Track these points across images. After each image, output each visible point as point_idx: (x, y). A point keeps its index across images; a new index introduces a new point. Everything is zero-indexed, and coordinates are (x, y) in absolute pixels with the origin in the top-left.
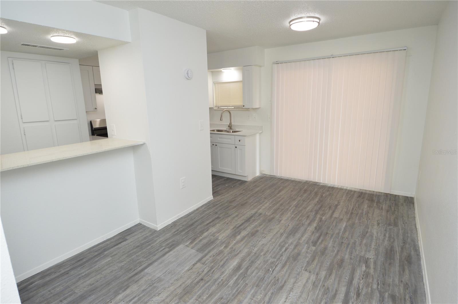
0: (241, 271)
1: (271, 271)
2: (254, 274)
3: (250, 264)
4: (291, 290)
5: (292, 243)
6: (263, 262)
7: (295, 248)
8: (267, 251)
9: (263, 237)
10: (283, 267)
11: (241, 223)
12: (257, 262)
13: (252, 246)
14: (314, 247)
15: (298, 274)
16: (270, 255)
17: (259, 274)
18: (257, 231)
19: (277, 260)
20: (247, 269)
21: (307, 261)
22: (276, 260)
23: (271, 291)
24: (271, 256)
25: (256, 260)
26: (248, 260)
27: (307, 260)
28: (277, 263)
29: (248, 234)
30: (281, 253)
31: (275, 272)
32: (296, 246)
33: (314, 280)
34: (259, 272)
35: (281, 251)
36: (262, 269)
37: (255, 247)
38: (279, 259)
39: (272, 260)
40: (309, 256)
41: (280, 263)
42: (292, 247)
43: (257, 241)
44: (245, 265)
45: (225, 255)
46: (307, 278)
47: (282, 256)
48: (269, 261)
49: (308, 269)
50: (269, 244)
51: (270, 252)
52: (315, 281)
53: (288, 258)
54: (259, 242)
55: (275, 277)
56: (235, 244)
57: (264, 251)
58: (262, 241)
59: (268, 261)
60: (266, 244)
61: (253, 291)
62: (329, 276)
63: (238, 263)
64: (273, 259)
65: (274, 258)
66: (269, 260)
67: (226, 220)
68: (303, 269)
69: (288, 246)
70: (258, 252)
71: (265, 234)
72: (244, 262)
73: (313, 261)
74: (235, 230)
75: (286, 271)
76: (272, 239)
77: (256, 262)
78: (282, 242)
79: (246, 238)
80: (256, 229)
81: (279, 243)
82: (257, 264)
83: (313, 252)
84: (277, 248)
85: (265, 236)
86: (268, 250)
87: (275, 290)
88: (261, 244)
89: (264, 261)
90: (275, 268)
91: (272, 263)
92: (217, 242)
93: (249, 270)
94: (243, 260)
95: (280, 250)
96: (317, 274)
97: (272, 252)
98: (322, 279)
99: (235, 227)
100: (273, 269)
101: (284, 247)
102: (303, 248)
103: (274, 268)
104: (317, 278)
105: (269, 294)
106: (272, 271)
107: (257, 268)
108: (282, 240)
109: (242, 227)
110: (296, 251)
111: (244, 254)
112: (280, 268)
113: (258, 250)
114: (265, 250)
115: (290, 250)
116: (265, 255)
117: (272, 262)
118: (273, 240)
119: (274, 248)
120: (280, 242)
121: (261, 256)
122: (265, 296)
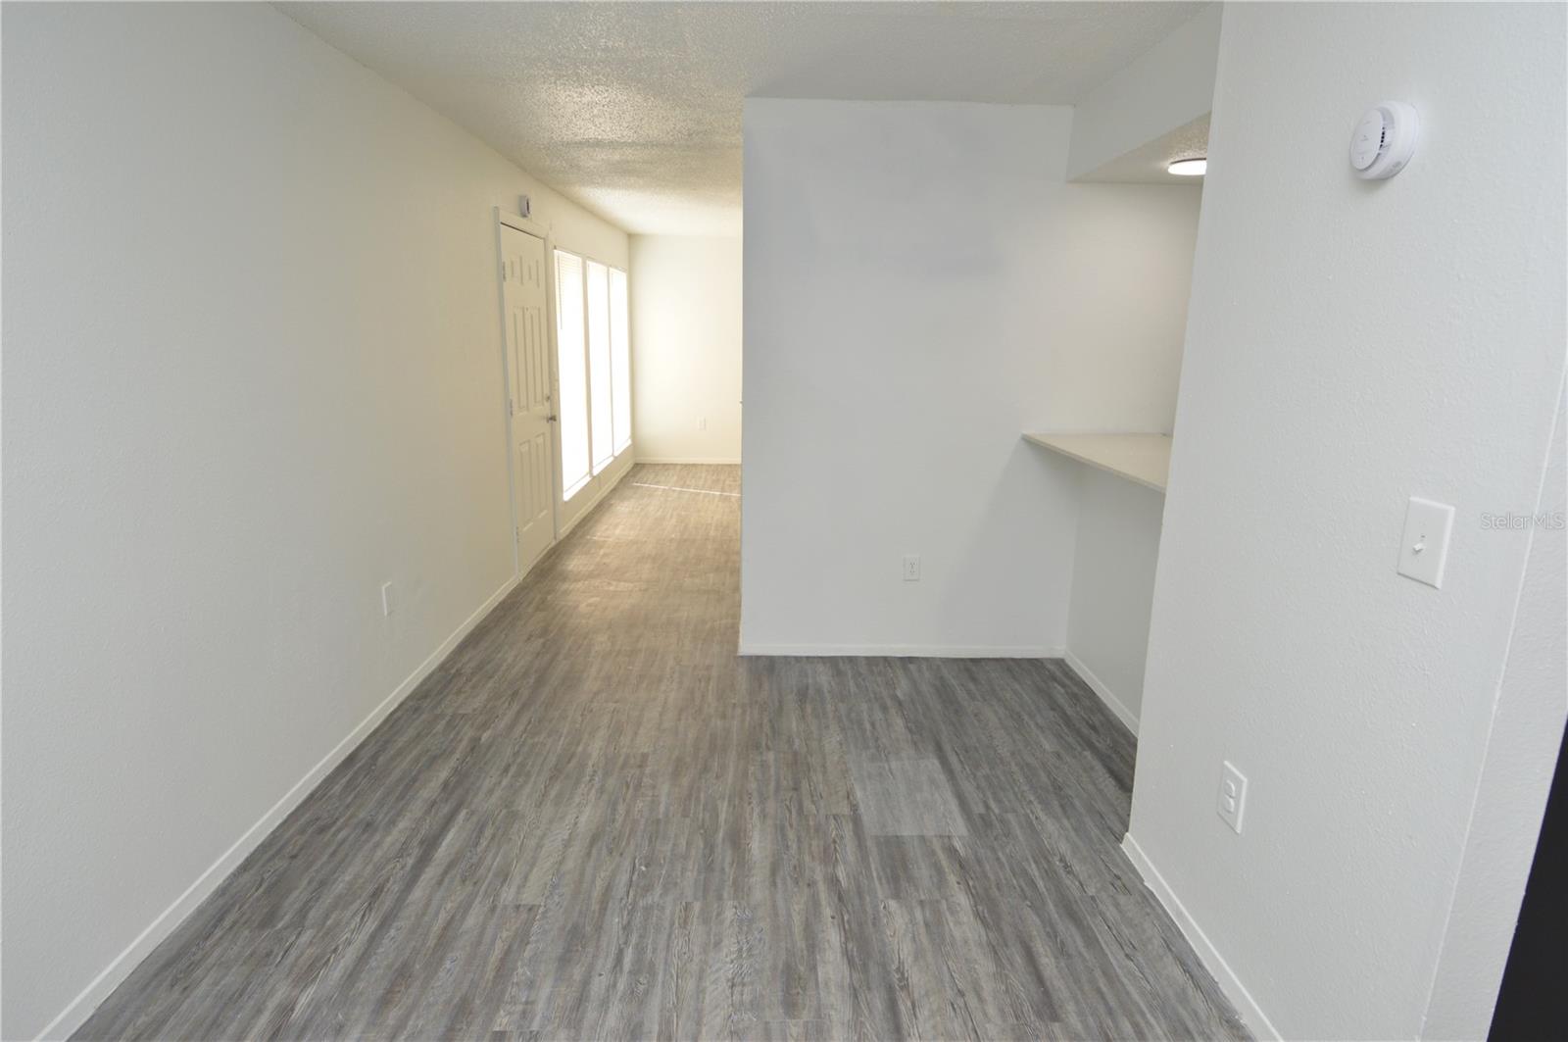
0: (721, 834)
1: (640, 865)
2: (683, 842)
3: (712, 860)
4: (567, 844)
5: (604, 1004)
6: (679, 881)
7: (586, 983)
8: (685, 922)
9: (744, 985)
10: (608, 889)
11: (905, 1026)
12: (695, 873)
13: (751, 921)
14: (497, 1029)
15: (555, 887)
16: (668, 912)
17: (670, 845)
18: (790, 1006)
19: (635, 903)
20: (710, 847)
21: (528, 943)
22: (641, 904)
23: (618, 825)
24: (663, 908)
25: (702, 877)
26: (727, 870)
27: (529, 947)
28: (631, 894)
29: (813, 968)
30: (634, 939)
31: (627, 864)
32: (581, 1000)
33: (505, 888)
34: (673, 850)
35: (637, 944)
36: (667, 860)
37: (741, 921)
38: (631, 913)
39: (654, 897)
40: (522, 972)
41: (622, 899)
42: (598, 986)
43: (749, 950)
44: (724, 855)
45: (807, 858)
46: (528, 884)
47: (624, 928)
48: (658, 890)
49: (524, 916)
50: (696, 960)
51: (672, 924)
52: (501, 888)
53: (601, 927)
54: (740, 950)
55: (621, 854)
56: (815, 902)
57: (695, 920)
58: (732, 962)
59: (666, 891)
60: (705, 951)
61: (662, 808)
62: (453, 917)
63: (749, 851)
64: (650, 902)
65: (648, 910)
66: (661, 895)
67: (992, 1010)
68: (541, 910)
69: (615, 985)
70: (716, 906)
71: (742, 1003)
72: (733, 862)
73: (508, 952)
74: (884, 966)
75: (593, 882)
76: (700, 991)
77: (699, 872)
78: (647, 992)
79: (801, 944)
80: (806, 1015)
81: (660, 978)
82: (691, 867)
83: (507, 997)
84: (654, 950)
85: (737, 989)
86: (685, 928)
87: (608, 829)
88: (726, 942)
89: (676, 884)
90: (631, 878)
91: (648, 889)
92: (881, 884)
93: (701, 845)
94: (741, 860)
95: (640, 950)
96: (493, 909)
97: (667, 924)
98: (479, 899)
99: (905, 987)
100: (636, 873)
101: (630, 972)
102: (549, 999)
103: (635, 878)
104: (497, 896)
105: (620, 819)
106: (637, 866)
107: (685, 857)
108: (655, 1003)
109: (879, 1003)
110: (577, 973)
111: (753, 880)
112: (617, 881)
113: (719, 914)
114: (695, 923)
115: (605, 964)
116: (684, 904)
117: (648, 891)
118: (690, 985)
119: (668, 946)
120: (658, 990)
121: (696, 899)
122: (628, 812)
